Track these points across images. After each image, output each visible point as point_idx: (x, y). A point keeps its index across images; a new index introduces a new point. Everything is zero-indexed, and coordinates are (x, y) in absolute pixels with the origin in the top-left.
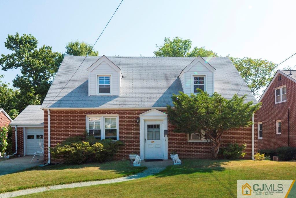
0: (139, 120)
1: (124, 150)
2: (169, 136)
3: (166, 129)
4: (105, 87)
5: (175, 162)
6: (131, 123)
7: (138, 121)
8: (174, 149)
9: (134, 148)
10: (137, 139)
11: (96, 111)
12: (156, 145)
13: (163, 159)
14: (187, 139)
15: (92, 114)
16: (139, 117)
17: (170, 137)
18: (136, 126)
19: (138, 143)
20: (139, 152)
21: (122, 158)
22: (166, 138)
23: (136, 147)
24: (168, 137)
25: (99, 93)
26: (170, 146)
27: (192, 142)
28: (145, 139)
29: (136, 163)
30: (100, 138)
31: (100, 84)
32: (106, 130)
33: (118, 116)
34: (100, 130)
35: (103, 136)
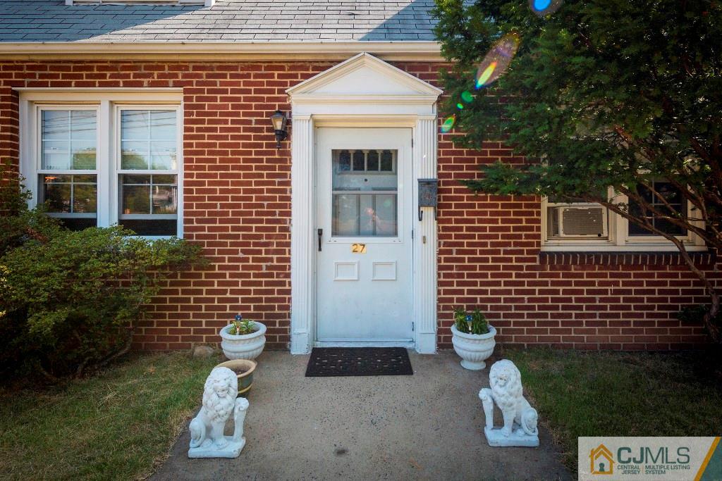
0: (288, 123)
1: (208, 292)
2: (445, 214)
3: (431, 174)
5: (499, 423)
6: (248, 138)
7: (279, 125)
8: (470, 292)
9: (260, 284)
10: (274, 229)
11: (68, 69)
12: (375, 264)
13: (408, 346)
14: (539, 237)
15: (45, 84)
16: (289, 107)
17: (449, 221)
18: (273, 153)
19: (283, 252)
20: (288, 308)
21: (197, 339)
22: (429, 227)
23: (271, 275)
24: (439, 221)
26: (447, 276)
27: (567, 254)
28: (320, 232)
29: (209, 429)
30: (93, 222)
32: (124, 178)
33: (181, 97)
34: (93, 178)
35: (107, 212)
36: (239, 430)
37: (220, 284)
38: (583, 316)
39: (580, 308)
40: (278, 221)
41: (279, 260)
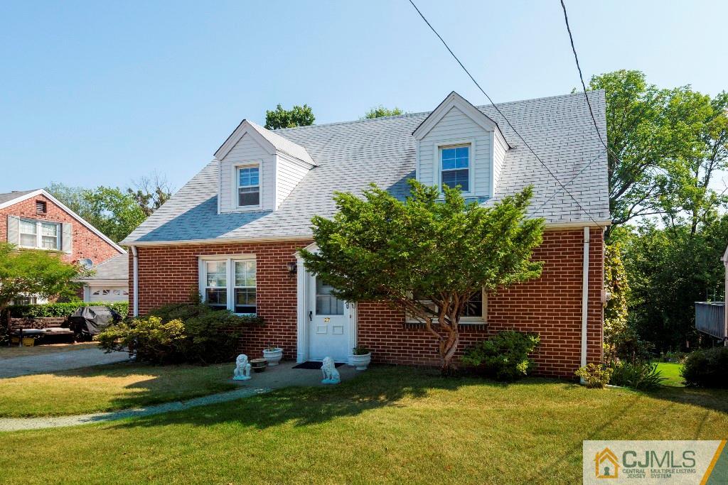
0: (296, 267)
1: (266, 337)
2: (361, 305)
4: (251, 192)
6: (280, 273)
8: (372, 340)
9: (285, 334)
10: (291, 311)
12: (334, 327)
14: (404, 317)
16: (296, 260)
17: (363, 309)
18: (290, 280)
19: (294, 321)
20: (296, 344)
23: (290, 330)
24: (359, 308)
25: (238, 206)
26: (362, 332)
28: (311, 313)
29: (239, 372)
30: (226, 307)
31: (241, 185)
32: (237, 290)
33: (255, 257)
34: (226, 290)
35: (230, 303)
36: (248, 373)
37: (270, 333)
38: (423, 352)
39: (422, 349)
40: (292, 308)
41: (293, 324)
